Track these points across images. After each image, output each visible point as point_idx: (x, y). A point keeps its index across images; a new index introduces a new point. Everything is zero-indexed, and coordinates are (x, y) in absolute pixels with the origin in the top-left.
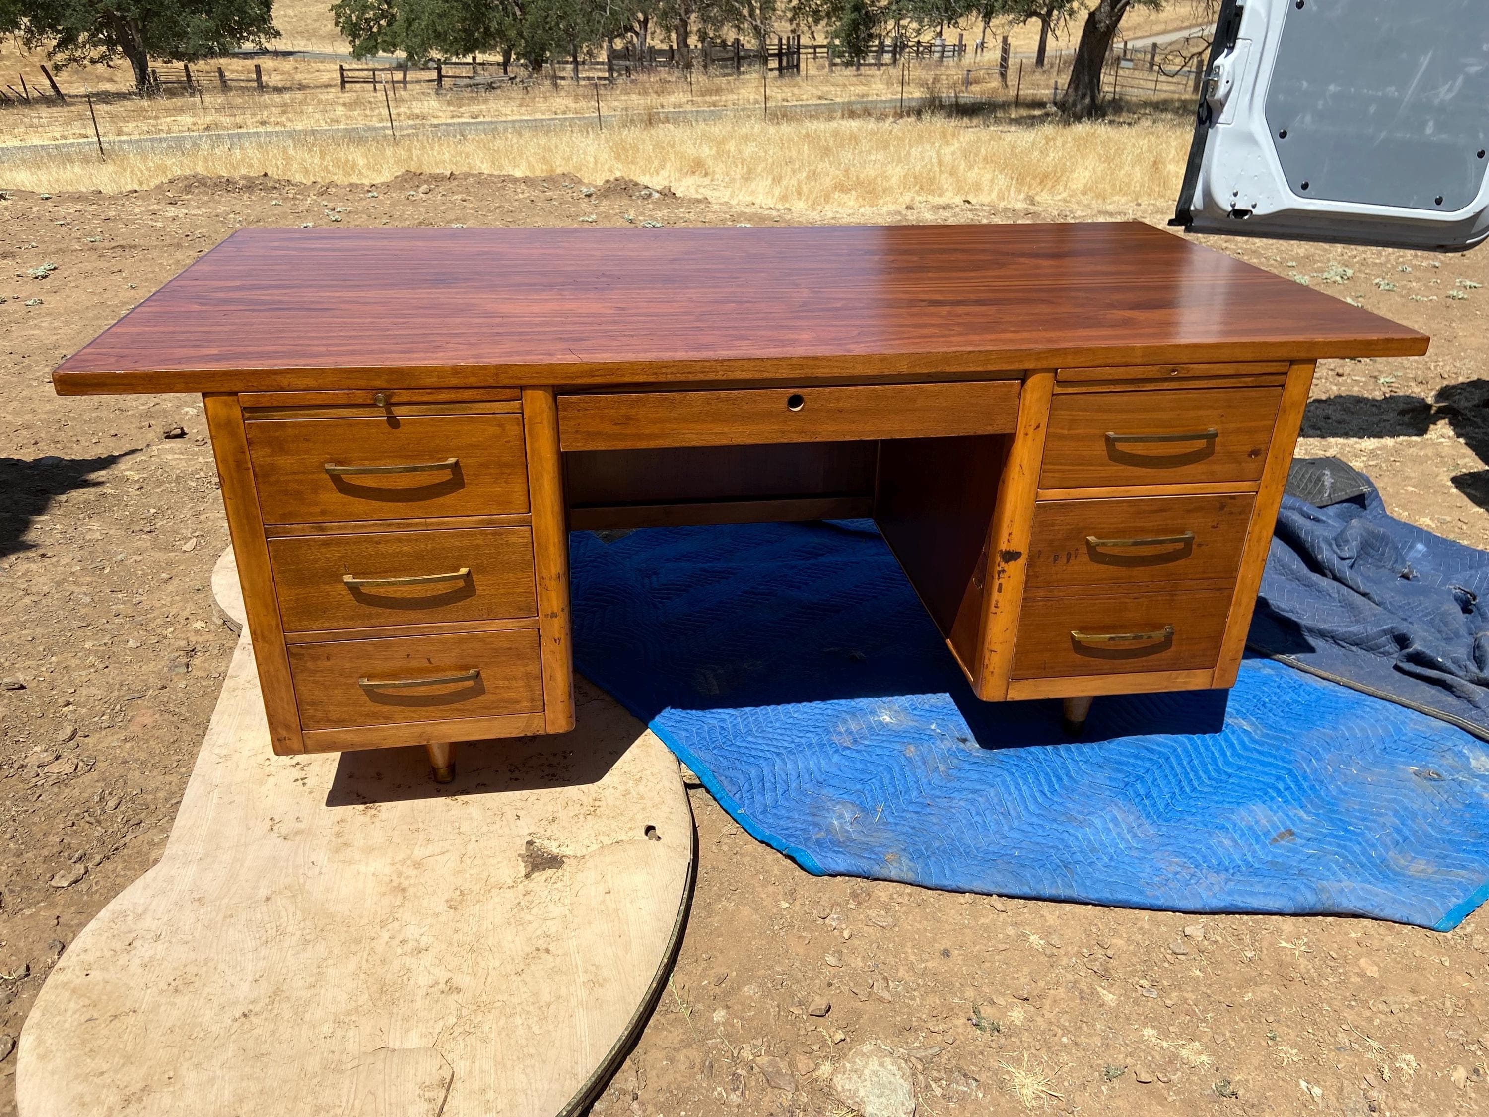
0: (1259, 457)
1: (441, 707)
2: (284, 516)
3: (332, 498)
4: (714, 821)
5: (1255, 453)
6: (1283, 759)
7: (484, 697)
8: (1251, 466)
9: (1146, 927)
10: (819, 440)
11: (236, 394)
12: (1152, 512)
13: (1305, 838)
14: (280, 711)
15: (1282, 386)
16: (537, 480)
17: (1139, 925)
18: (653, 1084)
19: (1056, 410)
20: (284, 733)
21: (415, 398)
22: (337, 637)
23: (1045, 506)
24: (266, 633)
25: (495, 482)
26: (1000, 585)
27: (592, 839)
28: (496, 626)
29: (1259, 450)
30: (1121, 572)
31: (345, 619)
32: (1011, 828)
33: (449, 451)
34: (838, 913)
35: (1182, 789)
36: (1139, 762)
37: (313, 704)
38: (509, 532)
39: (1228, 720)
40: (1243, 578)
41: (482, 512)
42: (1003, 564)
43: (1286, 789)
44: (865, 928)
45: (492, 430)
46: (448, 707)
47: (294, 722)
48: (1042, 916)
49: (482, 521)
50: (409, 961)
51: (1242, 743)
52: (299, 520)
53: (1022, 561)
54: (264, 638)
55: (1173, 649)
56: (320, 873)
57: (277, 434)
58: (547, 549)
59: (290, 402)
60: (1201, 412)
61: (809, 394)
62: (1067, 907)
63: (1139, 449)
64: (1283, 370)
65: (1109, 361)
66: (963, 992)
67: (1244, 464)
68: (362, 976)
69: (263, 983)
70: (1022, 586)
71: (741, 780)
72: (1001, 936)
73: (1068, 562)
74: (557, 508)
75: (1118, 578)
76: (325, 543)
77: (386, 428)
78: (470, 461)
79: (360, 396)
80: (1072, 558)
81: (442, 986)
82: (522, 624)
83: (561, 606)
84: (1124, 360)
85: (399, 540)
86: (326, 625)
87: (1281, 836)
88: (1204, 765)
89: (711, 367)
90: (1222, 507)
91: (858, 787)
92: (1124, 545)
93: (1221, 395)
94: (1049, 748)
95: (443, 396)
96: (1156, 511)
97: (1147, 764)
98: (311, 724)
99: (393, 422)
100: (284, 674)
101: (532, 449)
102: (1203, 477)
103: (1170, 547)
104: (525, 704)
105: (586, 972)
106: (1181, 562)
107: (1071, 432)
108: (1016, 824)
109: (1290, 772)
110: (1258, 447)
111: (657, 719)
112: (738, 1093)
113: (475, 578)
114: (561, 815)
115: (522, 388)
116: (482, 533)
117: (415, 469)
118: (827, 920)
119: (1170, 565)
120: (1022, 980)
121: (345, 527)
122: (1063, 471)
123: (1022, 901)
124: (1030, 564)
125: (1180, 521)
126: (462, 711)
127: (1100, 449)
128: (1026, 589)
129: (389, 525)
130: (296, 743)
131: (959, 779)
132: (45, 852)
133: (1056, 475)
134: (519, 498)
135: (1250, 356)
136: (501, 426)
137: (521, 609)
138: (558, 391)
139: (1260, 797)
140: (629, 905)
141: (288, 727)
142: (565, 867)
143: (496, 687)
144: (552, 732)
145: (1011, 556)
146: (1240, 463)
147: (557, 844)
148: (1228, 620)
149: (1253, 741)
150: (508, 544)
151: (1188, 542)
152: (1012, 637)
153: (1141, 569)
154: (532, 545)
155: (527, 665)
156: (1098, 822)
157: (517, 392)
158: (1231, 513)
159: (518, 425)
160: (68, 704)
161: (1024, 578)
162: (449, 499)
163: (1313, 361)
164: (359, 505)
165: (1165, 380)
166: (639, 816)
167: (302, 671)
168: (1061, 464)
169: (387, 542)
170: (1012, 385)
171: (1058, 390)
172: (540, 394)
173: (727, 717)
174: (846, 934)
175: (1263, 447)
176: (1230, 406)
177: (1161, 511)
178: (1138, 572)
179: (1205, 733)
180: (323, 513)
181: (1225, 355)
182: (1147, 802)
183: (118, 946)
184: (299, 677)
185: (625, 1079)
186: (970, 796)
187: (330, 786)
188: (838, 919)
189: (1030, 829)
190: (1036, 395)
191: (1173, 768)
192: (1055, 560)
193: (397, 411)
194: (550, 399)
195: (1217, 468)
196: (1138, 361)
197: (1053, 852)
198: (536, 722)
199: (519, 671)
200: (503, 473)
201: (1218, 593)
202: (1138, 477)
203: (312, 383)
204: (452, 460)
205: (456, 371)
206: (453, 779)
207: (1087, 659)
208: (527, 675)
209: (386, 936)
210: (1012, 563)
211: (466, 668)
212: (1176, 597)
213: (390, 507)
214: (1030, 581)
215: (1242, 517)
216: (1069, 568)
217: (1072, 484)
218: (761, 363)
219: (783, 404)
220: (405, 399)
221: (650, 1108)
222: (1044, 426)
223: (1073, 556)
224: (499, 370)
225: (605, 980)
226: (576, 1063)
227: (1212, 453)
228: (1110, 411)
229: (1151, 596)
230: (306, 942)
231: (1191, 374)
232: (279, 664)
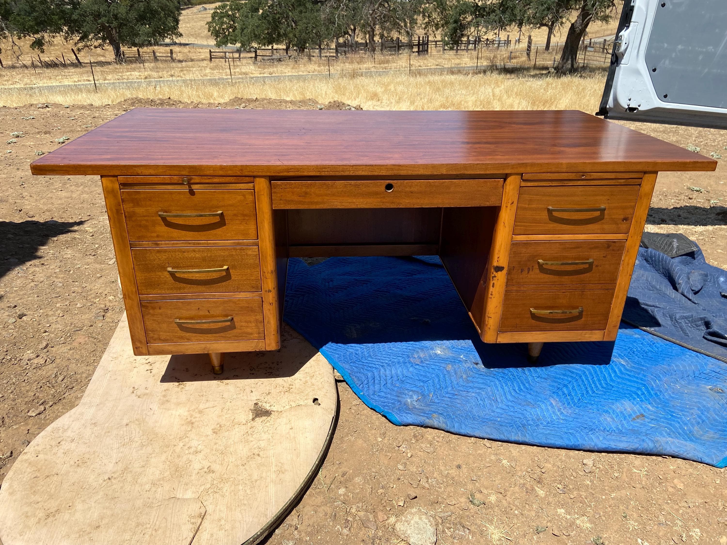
0: (628, 222)
1: (214, 335)
2: (139, 237)
3: (162, 229)
4: (349, 398)
5: (626, 219)
6: (642, 379)
7: (235, 331)
8: (624, 226)
9: (564, 459)
10: (401, 206)
11: (116, 176)
12: (571, 248)
13: (650, 419)
14: (137, 334)
15: (640, 185)
16: (261, 223)
17: (560, 457)
18: (306, 523)
19: (522, 194)
20: (138, 345)
21: (202, 181)
22: (164, 298)
23: (517, 244)
24: (131, 295)
25: (241, 224)
26: (493, 283)
27: (287, 403)
28: (242, 295)
29: (628, 218)
30: (556, 278)
31: (168, 289)
32: (497, 408)
33: (218, 207)
34: (406, 445)
35: (587, 392)
36: (566, 378)
37: (153, 331)
38: (247, 249)
39: (613, 358)
40: (619, 284)
41: (235, 238)
42: (495, 273)
43: (642, 394)
44: (419, 453)
45: (240, 198)
46: (217, 335)
47: (144, 339)
48: (510, 451)
49: (234, 243)
50: (191, 457)
51: (620, 371)
52: (146, 239)
53: (505, 272)
54: (129, 297)
55: (583, 319)
56: (154, 414)
57: (136, 197)
58: (266, 257)
59: (142, 181)
60: (598, 198)
61: (396, 184)
62: (523, 447)
63: (565, 216)
64: (641, 177)
65: (549, 170)
66: (466, 487)
67: (620, 225)
68: (168, 463)
69: (120, 464)
70: (504, 284)
71: (364, 378)
72: (488, 460)
73: (528, 273)
74: (271, 238)
75: (555, 282)
76: (159, 251)
77: (188, 195)
78: (229, 213)
79: (176, 179)
80: (531, 271)
81: (206, 470)
82: (254, 295)
83: (273, 286)
84: (557, 170)
85: (194, 251)
86: (159, 292)
87: (638, 417)
88: (599, 380)
89: (347, 169)
90: (609, 247)
91: (422, 384)
92: (557, 264)
93: (607, 189)
94: (520, 369)
95: (216, 180)
96: (574, 248)
97: (570, 379)
98: (152, 341)
99: (192, 192)
100: (139, 315)
101: (259, 208)
102: (599, 231)
103: (582, 267)
104: (256, 335)
105: (276, 466)
106: (588, 275)
107: (530, 206)
108: (500, 405)
109: (645, 385)
110: (627, 216)
111: (324, 348)
112: (347, 529)
113: (231, 271)
114: (273, 391)
115: (255, 177)
116: (234, 249)
117: (201, 216)
118: (400, 448)
119: (582, 276)
120: (497, 481)
121: (168, 244)
122: (526, 226)
123: (500, 443)
124: (509, 273)
125: (586, 253)
126: (225, 337)
127: (545, 215)
128: (507, 285)
129: (190, 243)
130: (144, 351)
131: (472, 382)
132: (26, 400)
133: (522, 228)
134: (252, 231)
135: (622, 169)
136: (244, 196)
137: (253, 287)
138: (272, 178)
139: (628, 398)
140: (301, 435)
141: (141, 342)
142: (272, 416)
143: (242, 326)
144: (269, 350)
145: (499, 269)
146: (618, 224)
147: (269, 405)
148: (612, 306)
149: (626, 369)
150: (247, 254)
151: (591, 264)
152: (499, 310)
153: (567, 277)
154: (259, 256)
155: (256, 315)
156: (543, 406)
157: (252, 179)
158: (613, 250)
159: (252, 195)
160: (45, 332)
161: (505, 280)
162: (219, 231)
163: (656, 173)
164: (175, 233)
165: (579, 180)
166: (311, 394)
167: (147, 314)
168: (524, 222)
169: (188, 252)
170: (499, 181)
171: (523, 184)
172: (263, 180)
173: (359, 349)
174: (409, 455)
175: (630, 216)
176: (612, 195)
177: (577, 248)
178: (566, 279)
179: (600, 365)
180: (158, 236)
181: (610, 169)
182: (568, 397)
183: (54, 443)
184: (146, 317)
185: (292, 519)
186: (478, 391)
187: (163, 373)
188: (406, 447)
189: (507, 408)
190: (511, 187)
191: (583, 381)
192: (522, 272)
193: (194, 187)
194: (268, 182)
195: (606, 226)
196: (564, 170)
197: (518, 419)
198: (261, 344)
199: (252, 318)
200: (244, 219)
201: (606, 291)
203: (152, 172)
204: (220, 212)
205: (222, 168)
206: (222, 372)
207: (538, 323)
208: (257, 321)
209: (181, 444)
210: (499, 273)
211: (227, 316)
212: (584, 293)
213: (190, 235)
214: (509, 282)
215: (619, 252)
216: (529, 276)
217: (530, 232)
218: (372, 167)
219: (383, 188)
220: (198, 181)
221: (303, 534)
222: (516, 203)
223: (531, 269)
224: (243, 168)
225: (286, 470)
226: (267, 509)
227: (603, 219)
228: (550, 196)
229: (572, 292)
230: (142, 446)
231: (592, 178)
232: (136, 310)
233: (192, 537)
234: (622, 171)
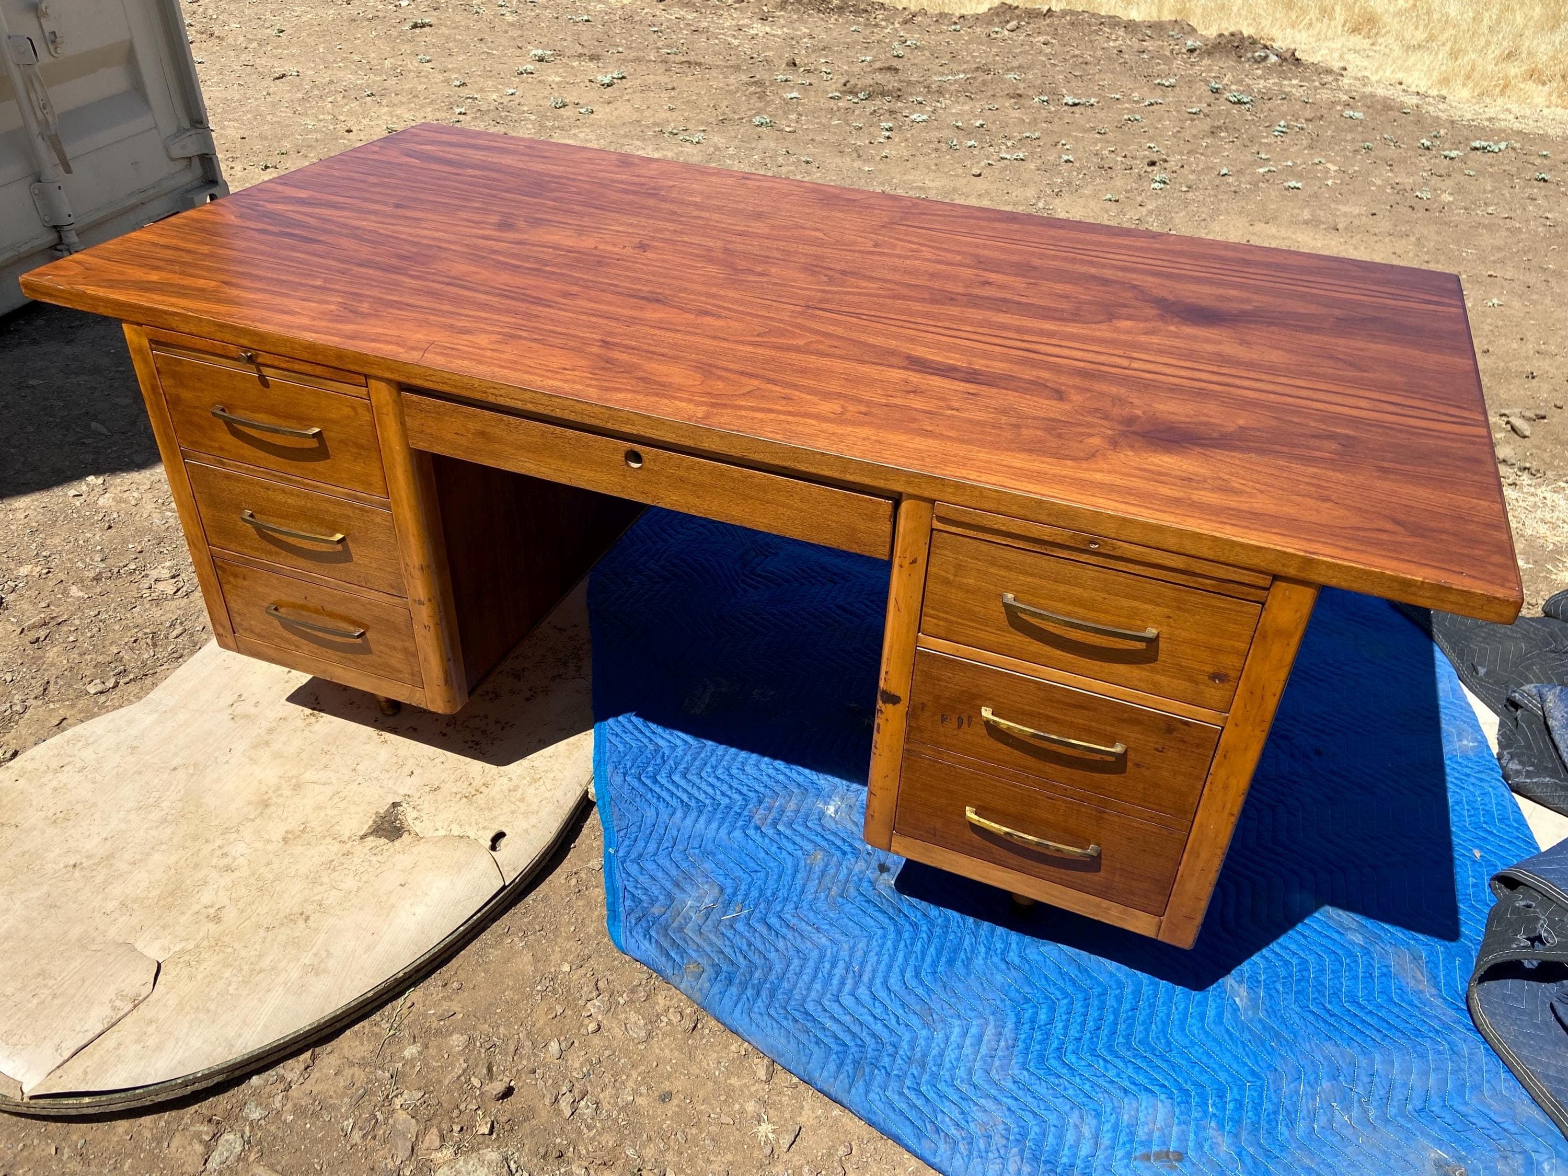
0: (1227, 686)
2: (193, 443)
3: (228, 439)
4: (592, 848)
5: (1219, 677)
6: (1257, 1060)
7: (368, 657)
8: (1215, 693)
10: (663, 505)
11: (142, 325)
12: (1070, 705)
14: (216, 610)
15: (1263, 604)
16: (391, 469)
18: (307, 1086)
19: (937, 547)
20: (221, 631)
21: (276, 363)
23: (928, 654)
25: (355, 461)
26: (880, 726)
28: (374, 595)
29: (1227, 676)
30: (1031, 762)
31: (252, 548)
32: (850, 993)
33: (311, 420)
37: (238, 613)
38: (373, 512)
39: (1228, 978)
40: (1201, 825)
41: (347, 486)
42: (883, 705)
44: (618, 1029)
45: (347, 411)
46: (342, 655)
47: (227, 623)
48: (801, 1107)
49: (348, 495)
50: (214, 874)
51: (1219, 1017)
52: (203, 450)
53: (902, 707)
54: (196, 543)
55: (1102, 873)
56: (227, 762)
57: (176, 368)
58: (407, 537)
60: (1136, 604)
61: (649, 454)
62: (838, 1111)
64: (1262, 583)
65: (1003, 509)
66: (643, 1146)
67: (1203, 687)
68: (173, 871)
69: (109, 843)
70: (901, 736)
71: (633, 818)
72: (737, 1106)
73: (959, 727)
74: (413, 502)
75: (1026, 767)
76: (227, 477)
77: (260, 384)
78: (332, 435)
79: (234, 350)
80: (965, 725)
81: (212, 911)
82: (395, 601)
83: (426, 596)
84: (1022, 512)
85: (284, 491)
86: (239, 549)
87: (1160, 1155)
89: (538, 399)
90: (1170, 730)
91: (739, 873)
93: (1168, 592)
95: (296, 366)
96: (1074, 706)
98: (240, 631)
99: (264, 381)
100: (214, 580)
101: (383, 439)
102: (1142, 685)
104: (406, 675)
105: (315, 955)
106: (1112, 777)
107: (958, 579)
110: (1223, 671)
112: (361, 1133)
113: (350, 545)
114: (448, 788)
115: (366, 376)
116: (350, 506)
118: (589, 1003)
119: (1097, 776)
121: (240, 467)
122: (951, 622)
123: (795, 1080)
124: (912, 714)
125: (1108, 728)
126: (355, 662)
127: (998, 613)
128: (908, 740)
129: (274, 475)
130: (232, 644)
133: (941, 623)
134: (377, 480)
135: (1205, 552)
136: (354, 408)
137: (392, 587)
138: (403, 387)
140: (407, 906)
141: (223, 627)
142: (397, 843)
143: (381, 652)
144: (432, 710)
145: (889, 698)
146: (1197, 683)
148: (1181, 868)
149: (1236, 1020)
150: (373, 521)
151: (1120, 756)
152: (894, 786)
153: (1059, 766)
154: (395, 530)
155: (403, 640)
157: (362, 379)
158: (1183, 741)
159: (368, 411)
161: (904, 726)
162: (321, 466)
164: (248, 451)
165: (1082, 550)
166: (502, 818)
167: (227, 583)
168: (947, 613)
169: (274, 490)
170: (880, 503)
171: (937, 525)
172: (382, 385)
174: (592, 1026)
175: (1233, 674)
176: (1179, 608)
177: (1083, 707)
178: (1051, 771)
180: (221, 449)
181: (1171, 542)
182: (1037, 1034)
184: (225, 587)
185: (292, 1069)
186: (838, 936)
187: (305, 681)
188: (599, 1007)
190: (913, 524)
192: (943, 720)
193: (267, 371)
194: (395, 393)
195: (1163, 680)
196: (1043, 518)
198: (417, 696)
199: (399, 644)
200: (359, 454)
201: (1167, 831)
202: (1050, 658)
203: (193, 329)
204: (316, 430)
207: (992, 846)
208: (405, 651)
209: (219, 842)
210: (890, 706)
211: (355, 626)
212: (1106, 816)
213: (273, 461)
214: (912, 732)
215: (1200, 751)
216: (961, 734)
217: (962, 639)
218: (590, 408)
219: (620, 457)
220: (269, 363)
221: (289, 1105)
222: (922, 561)
223: (965, 720)
224: (340, 354)
225: (325, 971)
226: (240, 1036)
227: (1154, 659)
228: (1008, 568)
229: (1071, 803)
230: (164, 821)
231: (1118, 553)
232: (208, 570)
233: (97, 1032)
234: (1206, 556)
